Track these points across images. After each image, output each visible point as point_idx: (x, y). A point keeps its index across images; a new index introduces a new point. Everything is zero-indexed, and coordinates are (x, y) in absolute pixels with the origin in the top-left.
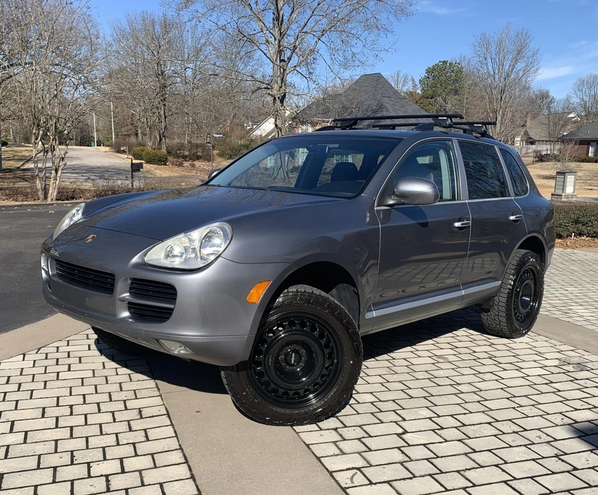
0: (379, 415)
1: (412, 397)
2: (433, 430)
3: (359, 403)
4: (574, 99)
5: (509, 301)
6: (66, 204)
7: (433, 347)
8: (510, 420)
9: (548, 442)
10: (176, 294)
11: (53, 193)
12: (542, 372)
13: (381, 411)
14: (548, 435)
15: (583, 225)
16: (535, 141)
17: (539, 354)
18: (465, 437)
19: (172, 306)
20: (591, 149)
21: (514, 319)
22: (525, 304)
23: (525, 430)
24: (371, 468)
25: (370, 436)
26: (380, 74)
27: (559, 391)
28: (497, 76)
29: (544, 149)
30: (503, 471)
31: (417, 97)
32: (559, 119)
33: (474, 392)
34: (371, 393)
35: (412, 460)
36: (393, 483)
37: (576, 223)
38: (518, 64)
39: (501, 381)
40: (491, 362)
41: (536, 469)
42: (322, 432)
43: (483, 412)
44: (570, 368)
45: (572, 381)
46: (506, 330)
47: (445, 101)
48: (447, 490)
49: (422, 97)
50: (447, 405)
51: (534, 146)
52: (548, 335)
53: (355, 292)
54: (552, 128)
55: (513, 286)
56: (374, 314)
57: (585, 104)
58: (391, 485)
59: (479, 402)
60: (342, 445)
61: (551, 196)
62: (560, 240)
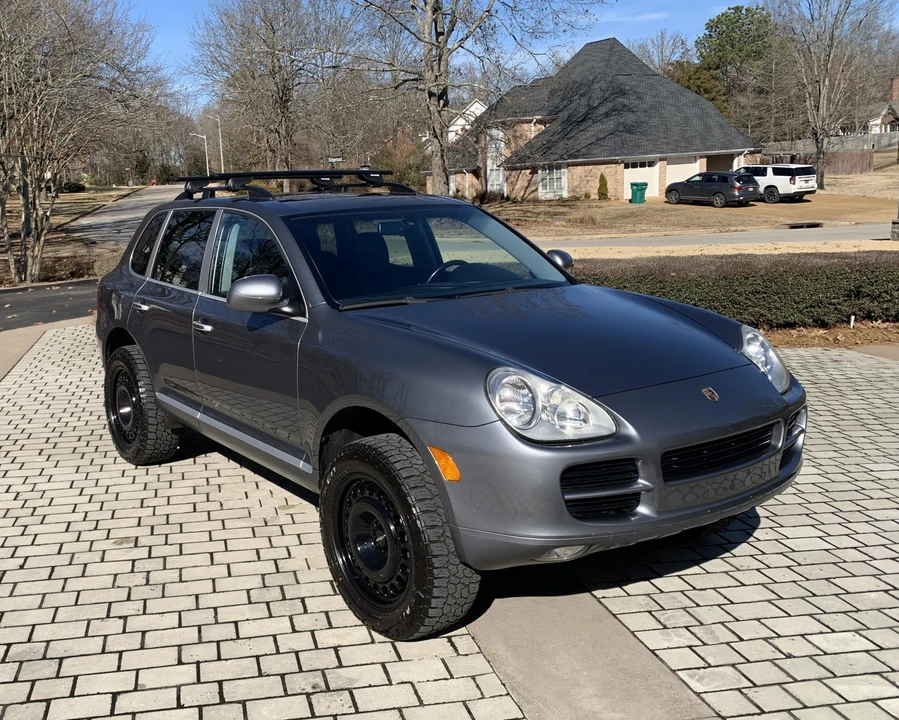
6: (50, 286)
11: (34, 269)
15: (873, 299)
26: (614, 39)
31: (692, 69)
37: (857, 297)
47: (740, 72)
49: (699, 69)
61: (891, 225)
62: (822, 332)
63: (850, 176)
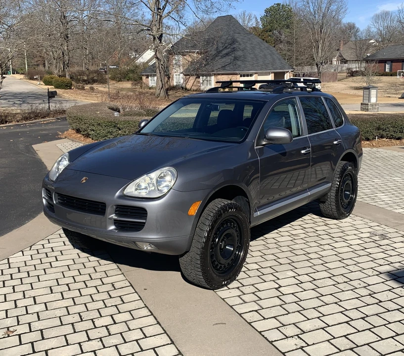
0: (263, 277)
1: (281, 264)
2: (297, 284)
3: (249, 270)
4: (373, 29)
5: (337, 195)
7: (290, 229)
8: (342, 275)
9: (365, 287)
10: (147, 214)
12: (359, 242)
13: (264, 275)
14: (365, 283)
15: (383, 130)
16: (347, 61)
17: (357, 229)
18: (316, 287)
19: (144, 221)
20: (387, 66)
21: (340, 206)
22: (347, 196)
23: (351, 280)
24: (263, 310)
25: (260, 291)
26: (231, 15)
27: (371, 254)
28: (317, 16)
29: (354, 67)
30: (340, 306)
31: (260, 31)
32: (363, 44)
33: (319, 258)
34: (256, 263)
35: (286, 304)
36: (277, 318)
37: (378, 129)
38: (332, 6)
39: (335, 249)
40: (328, 237)
41: (358, 303)
42: (230, 290)
43: (325, 271)
44: (377, 238)
45: (378, 247)
46: (336, 214)
47: (280, 33)
48: (308, 319)
49: (263, 31)
50: (303, 267)
51: (347, 65)
52: (362, 216)
53: (247, 201)
54: (358, 51)
55: (339, 185)
56: (259, 213)
57: (381, 33)
58: (276, 319)
59: (322, 264)
60: (243, 297)
61: (360, 105)
62: (368, 142)
63: (329, 83)
